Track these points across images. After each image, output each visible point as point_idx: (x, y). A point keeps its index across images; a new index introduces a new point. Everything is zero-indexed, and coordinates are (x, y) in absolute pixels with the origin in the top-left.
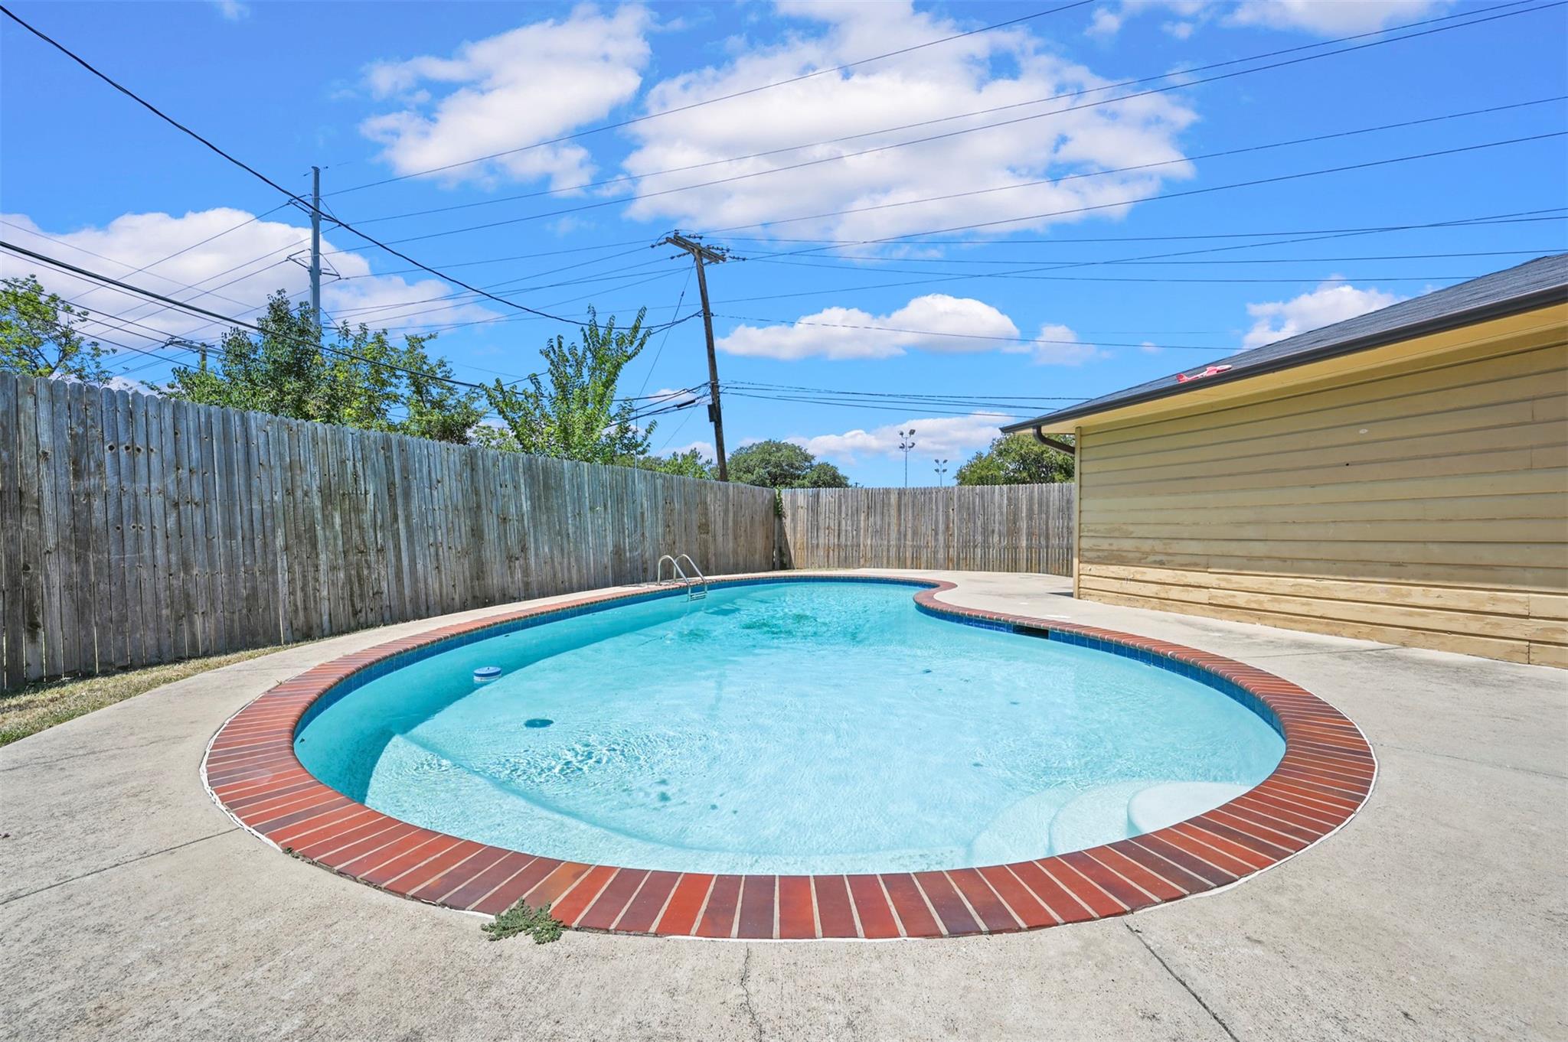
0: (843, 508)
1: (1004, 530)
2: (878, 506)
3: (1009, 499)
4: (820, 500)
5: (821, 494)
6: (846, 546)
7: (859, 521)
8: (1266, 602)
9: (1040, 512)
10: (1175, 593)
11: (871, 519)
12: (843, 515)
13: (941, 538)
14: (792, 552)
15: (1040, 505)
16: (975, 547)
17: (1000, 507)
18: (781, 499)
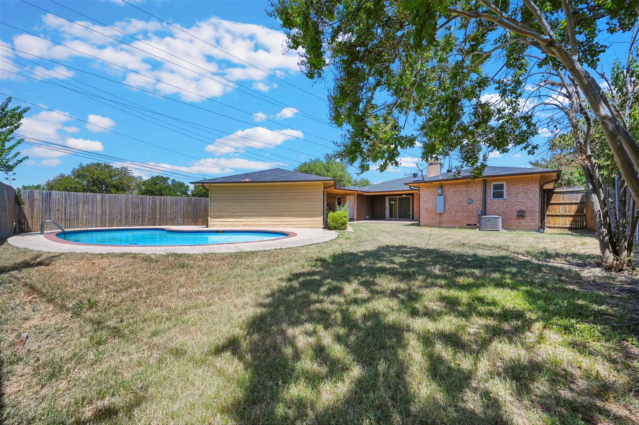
0: (68, 201)
1: (151, 212)
2: (90, 201)
3: (153, 201)
4: (52, 197)
5: (52, 194)
6: (70, 219)
7: (78, 208)
8: (254, 223)
9: (164, 206)
10: (236, 223)
11: (86, 207)
12: (68, 204)
13: (123, 215)
14: (30, 223)
15: (164, 203)
16: (139, 218)
17: (149, 203)
18: (20, 195)
